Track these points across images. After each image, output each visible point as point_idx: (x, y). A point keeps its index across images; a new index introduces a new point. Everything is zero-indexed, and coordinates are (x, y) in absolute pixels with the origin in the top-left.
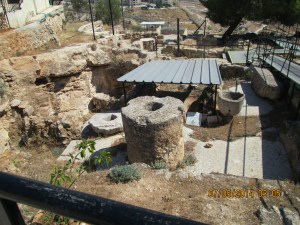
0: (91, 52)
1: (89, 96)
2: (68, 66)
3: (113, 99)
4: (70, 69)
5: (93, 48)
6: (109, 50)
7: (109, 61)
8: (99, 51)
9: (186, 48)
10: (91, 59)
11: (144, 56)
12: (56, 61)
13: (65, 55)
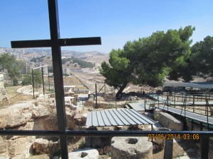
0: (35, 107)
1: (31, 142)
2: (20, 118)
3: (51, 142)
4: (22, 120)
5: (36, 105)
6: (47, 106)
7: (48, 113)
8: (40, 106)
9: (101, 102)
10: (35, 112)
11: (75, 109)
12: (12, 114)
13: (17, 110)
